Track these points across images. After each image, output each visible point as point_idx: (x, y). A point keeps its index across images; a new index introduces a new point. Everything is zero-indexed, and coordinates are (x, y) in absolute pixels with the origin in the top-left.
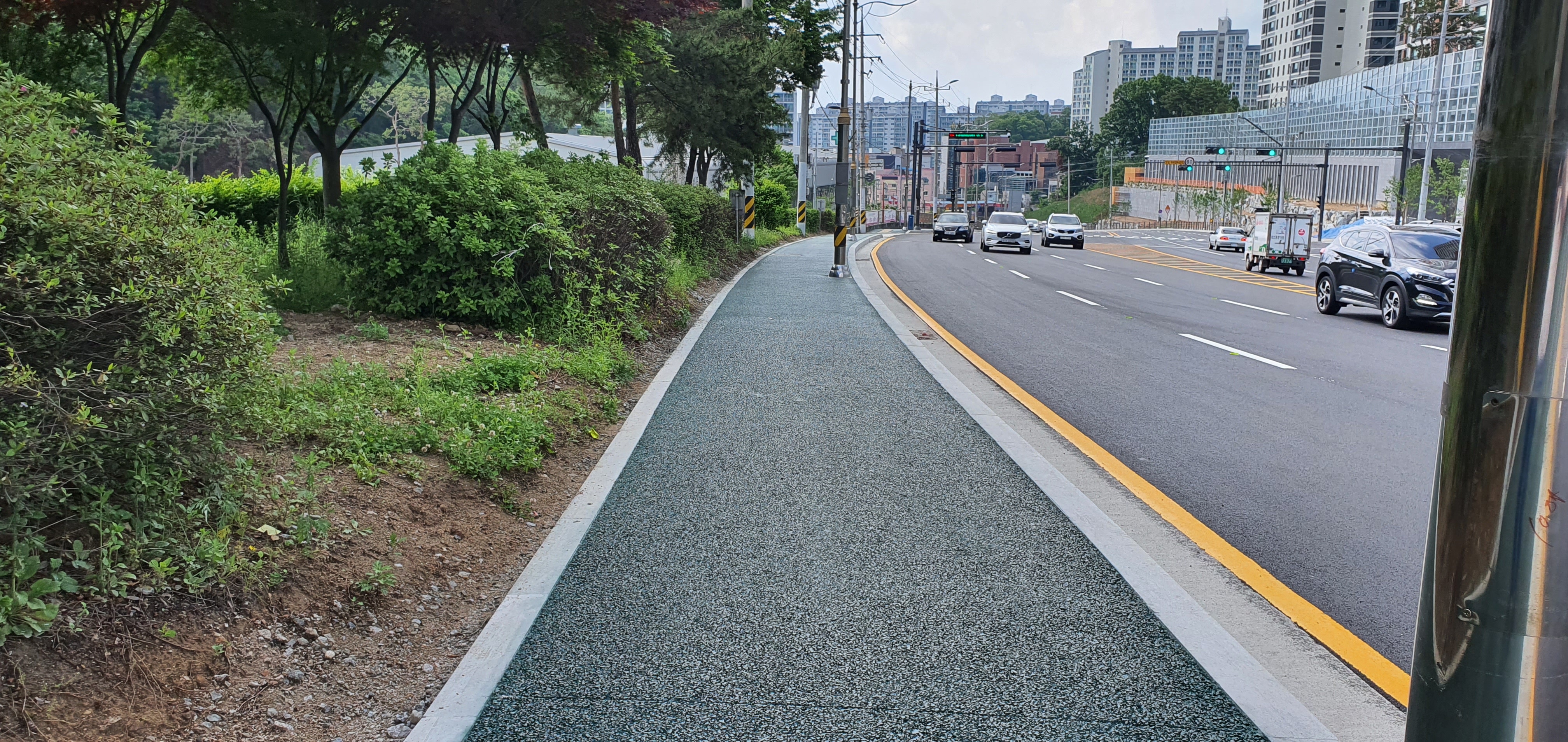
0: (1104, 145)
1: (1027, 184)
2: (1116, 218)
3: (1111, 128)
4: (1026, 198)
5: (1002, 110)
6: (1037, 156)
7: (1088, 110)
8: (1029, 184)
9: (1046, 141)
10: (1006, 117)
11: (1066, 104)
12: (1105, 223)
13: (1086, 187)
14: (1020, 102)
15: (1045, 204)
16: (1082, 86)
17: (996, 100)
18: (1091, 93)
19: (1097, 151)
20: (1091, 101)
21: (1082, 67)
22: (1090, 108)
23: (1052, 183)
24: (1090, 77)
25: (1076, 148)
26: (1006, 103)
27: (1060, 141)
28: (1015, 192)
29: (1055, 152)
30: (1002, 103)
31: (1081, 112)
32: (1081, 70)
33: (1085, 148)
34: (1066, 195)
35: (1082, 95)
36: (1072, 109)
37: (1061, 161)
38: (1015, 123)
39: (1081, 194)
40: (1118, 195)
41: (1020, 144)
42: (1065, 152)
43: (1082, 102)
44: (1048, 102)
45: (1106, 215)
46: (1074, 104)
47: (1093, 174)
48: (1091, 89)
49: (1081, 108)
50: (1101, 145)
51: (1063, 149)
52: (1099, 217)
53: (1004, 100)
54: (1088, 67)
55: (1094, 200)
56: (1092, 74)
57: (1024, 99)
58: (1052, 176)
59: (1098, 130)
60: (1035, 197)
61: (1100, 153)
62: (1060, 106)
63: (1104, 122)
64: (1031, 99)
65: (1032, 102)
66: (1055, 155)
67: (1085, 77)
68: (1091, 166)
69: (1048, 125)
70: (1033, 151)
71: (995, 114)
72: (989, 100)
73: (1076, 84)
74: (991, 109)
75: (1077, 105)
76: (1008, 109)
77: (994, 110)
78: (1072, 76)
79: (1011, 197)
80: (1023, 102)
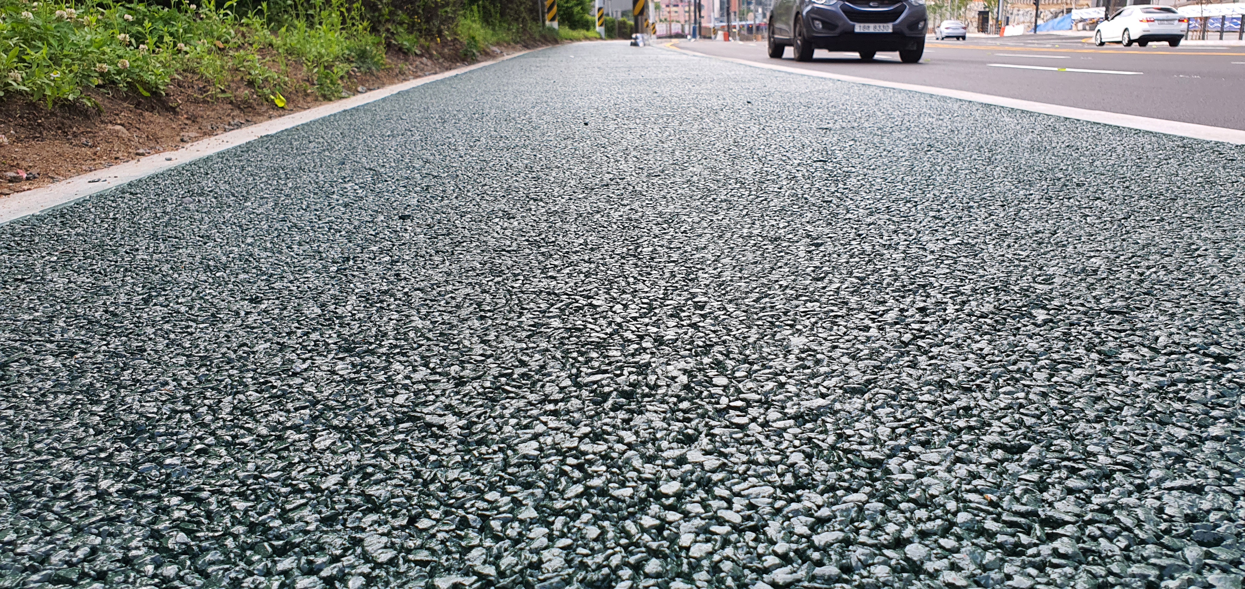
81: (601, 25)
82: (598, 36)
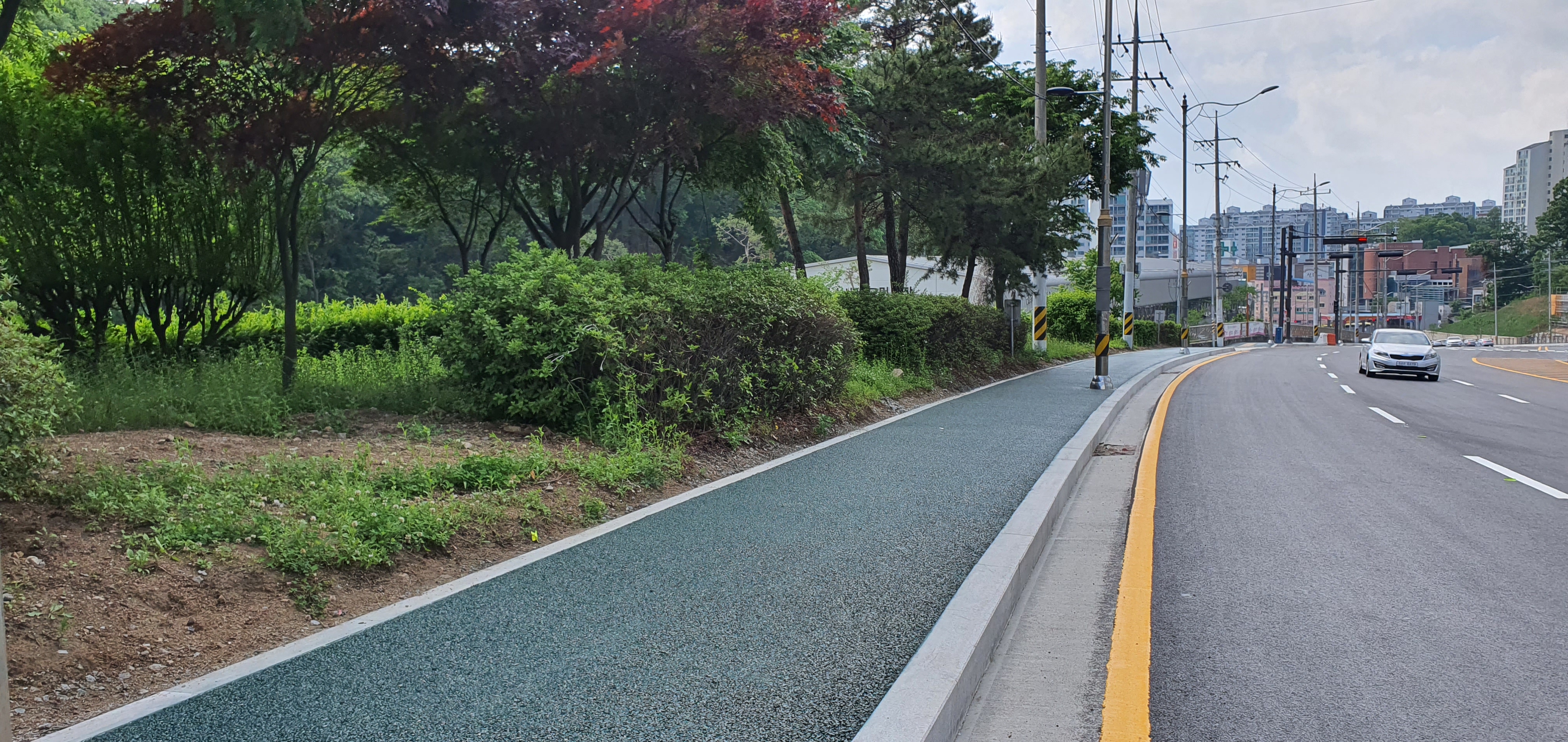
0: (1543, 248)
1: (1446, 294)
2: (1557, 330)
3: (1552, 229)
4: (1443, 309)
5: (1415, 214)
6: (1457, 262)
7: (1523, 210)
8: (1449, 295)
9: (1466, 246)
10: (1418, 221)
11: (1497, 204)
12: (1544, 336)
13: (1519, 295)
14: (1438, 205)
15: (1467, 316)
16: (1516, 184)
17: (1409, 204)
18: (1527, 191)
19: (1532, 254)
20: (1527, 199)
21: (1515, 163)
22: (1526, 208)
23: (1476, 292)
24: (1525, 173)
25: (1505, 253)
26: (1420, 206)
27: (1484, 244)
28: (1430, 303)
29: (1479, 258)
30: (1416, 206)
31: (1515, 213)
32: (1514, 166)
33: (1516, 252)
34: (1493, 305)
35: (1515, 194)
36: (1503, 209)
37: (1486, 267)
38: (1431, 227)
39: (1513, 304)
40: (1559, 304)
41: (1436, 250)
42: (1492, 257)
43: (1515, 201)
44: (1474, 204)
45: (1544, 327)
46: (1506, 204)
47: (1527, 281)
48: (1528, 186)
49: (1515, 208)
50: (1538, 248)
51: (1488, 254)
52: (1536, 330)
53: (1418, 203)
54: (1522, 163)
55: (1530, 310)
56: (1528, 169)
57: (1444, 201)
58: (1477, 284)
59: (1535, 232)
60: (1456, 308)
61: (1536, 258)
62: (1490, 207)
63: (1541, 222)
64: (1452, 201)
65: (1454, 204)
66: (1478, 261)
67: (1519, 174)
68: (1526, 271)
69: (1471, 227)
70: (1453, 257)
71: (1406, 219)
72: (1401, 204)
73: (1507, 182)
74: (1402, 214)
75: (1510, 204)
76: (1424, 213)
77: (1406, 215)
78: (1503, 173)
79: (1424, 309)
80: (1443, 204)
81: (1129, 333)
82: (1122, 346)
